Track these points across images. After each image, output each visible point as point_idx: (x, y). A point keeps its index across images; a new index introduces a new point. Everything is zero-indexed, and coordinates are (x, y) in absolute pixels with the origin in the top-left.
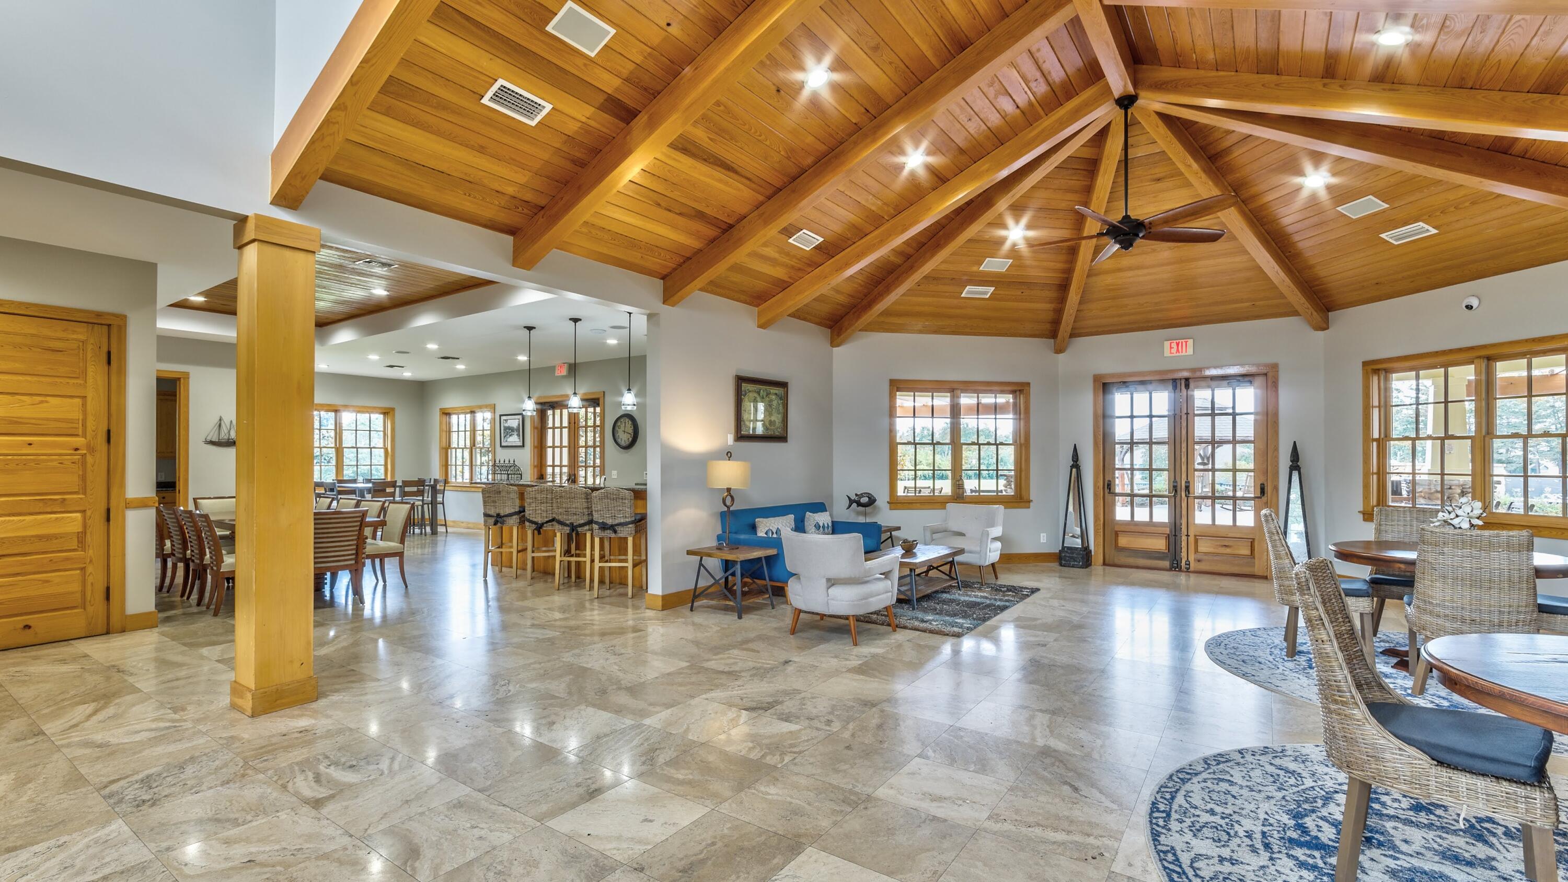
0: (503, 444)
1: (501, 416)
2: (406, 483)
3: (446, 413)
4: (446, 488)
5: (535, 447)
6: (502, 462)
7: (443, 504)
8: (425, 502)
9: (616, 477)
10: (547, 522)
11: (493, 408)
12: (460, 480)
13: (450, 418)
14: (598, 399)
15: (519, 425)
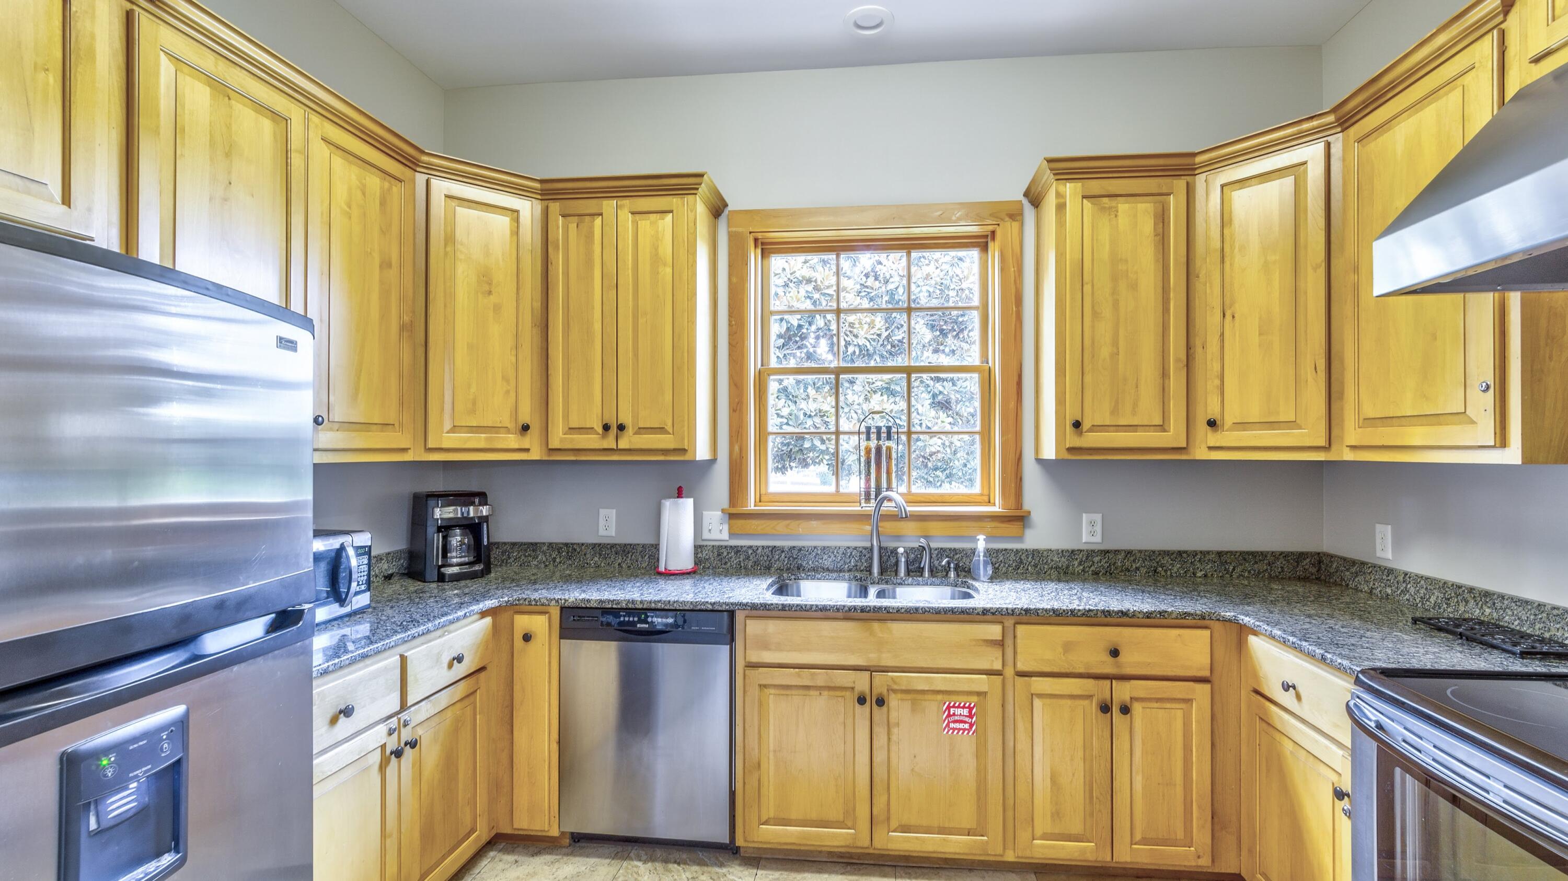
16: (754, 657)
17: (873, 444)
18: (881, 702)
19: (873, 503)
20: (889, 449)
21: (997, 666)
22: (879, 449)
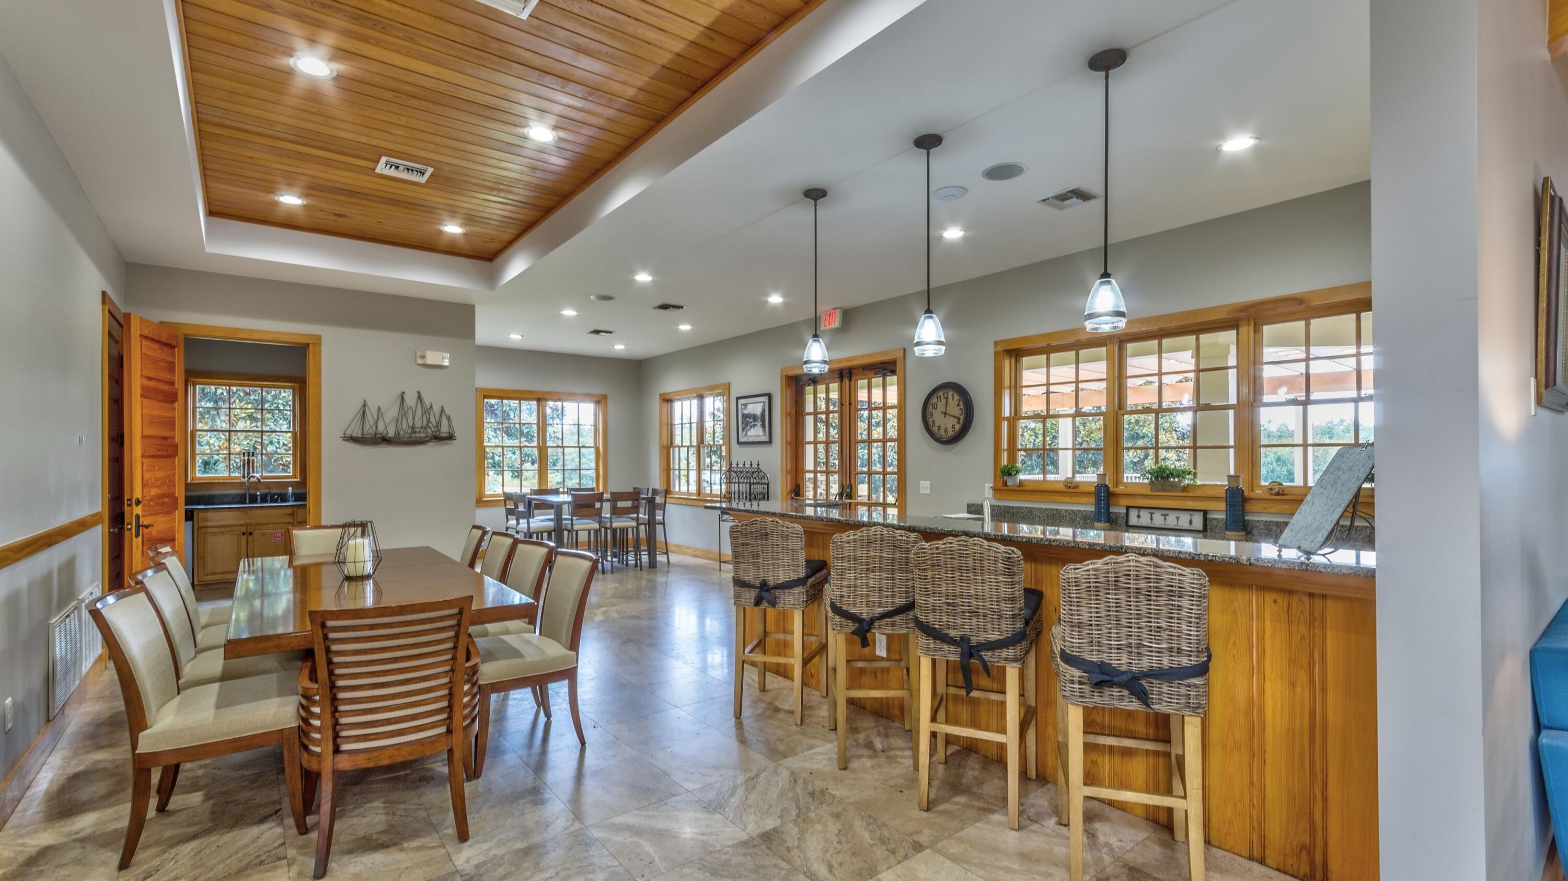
0: (742, 439)
1: (738, 399)
2: (616, 497)
3: (668, 400)
4: (668, 500)
5: (787, 443)
6: (741, 465)
7: (663, 524)
8: (640, 522)
9: (928, 492)
10: (883, 616)
11: (724, 390)
12: (684, 489)
13: (671, 407)
14: (894, 362)
15: (764, 410)
16: (201, 524)
17: (246, 458)
18: (250, 534)
19: (246, 479)
20: (253, 460)
21: (292, 521)
22: (249, 460)
